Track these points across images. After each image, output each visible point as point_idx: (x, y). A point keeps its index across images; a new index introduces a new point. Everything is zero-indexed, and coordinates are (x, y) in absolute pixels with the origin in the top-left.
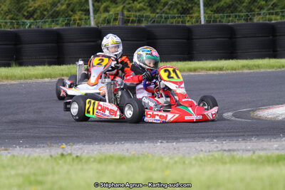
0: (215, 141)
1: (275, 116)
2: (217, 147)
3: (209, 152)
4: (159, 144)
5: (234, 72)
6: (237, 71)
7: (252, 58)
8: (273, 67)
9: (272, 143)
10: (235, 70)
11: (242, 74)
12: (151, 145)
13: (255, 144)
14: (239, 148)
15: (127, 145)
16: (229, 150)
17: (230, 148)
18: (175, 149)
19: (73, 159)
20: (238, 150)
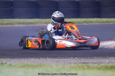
0: (76, 58)
1: (103, 46)
2: (78, 61)
3: (75, 63)
4: (48, 59)
5: (80, 24)
6: (81, 24)
7: (88, 17)
8: (99, 22)
9: (105, 60)
10: (80, 23)
11: (84, 25)
12: (45, 59)
13: (97, 60)
14: (89, 62)
15: (33, 60)
16: (84, 63)
17: (85, 62)
18: (57, 62)
19: (8, 66)
20: (89, 63)
